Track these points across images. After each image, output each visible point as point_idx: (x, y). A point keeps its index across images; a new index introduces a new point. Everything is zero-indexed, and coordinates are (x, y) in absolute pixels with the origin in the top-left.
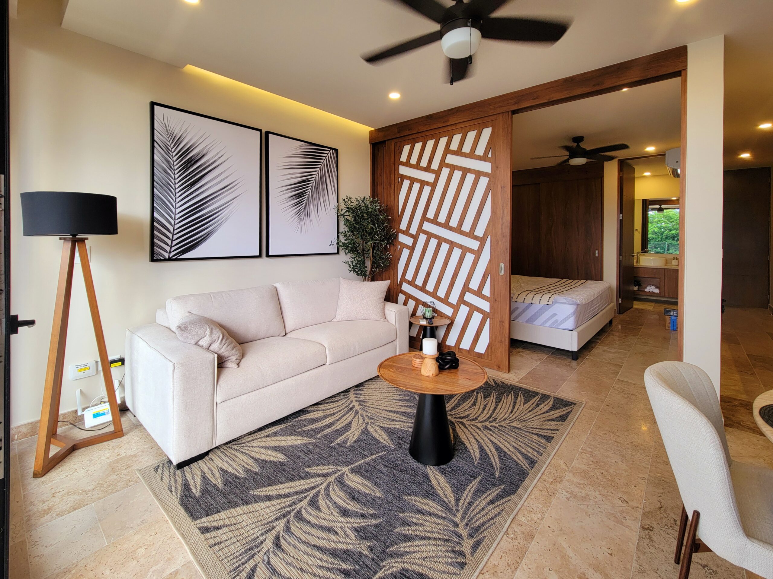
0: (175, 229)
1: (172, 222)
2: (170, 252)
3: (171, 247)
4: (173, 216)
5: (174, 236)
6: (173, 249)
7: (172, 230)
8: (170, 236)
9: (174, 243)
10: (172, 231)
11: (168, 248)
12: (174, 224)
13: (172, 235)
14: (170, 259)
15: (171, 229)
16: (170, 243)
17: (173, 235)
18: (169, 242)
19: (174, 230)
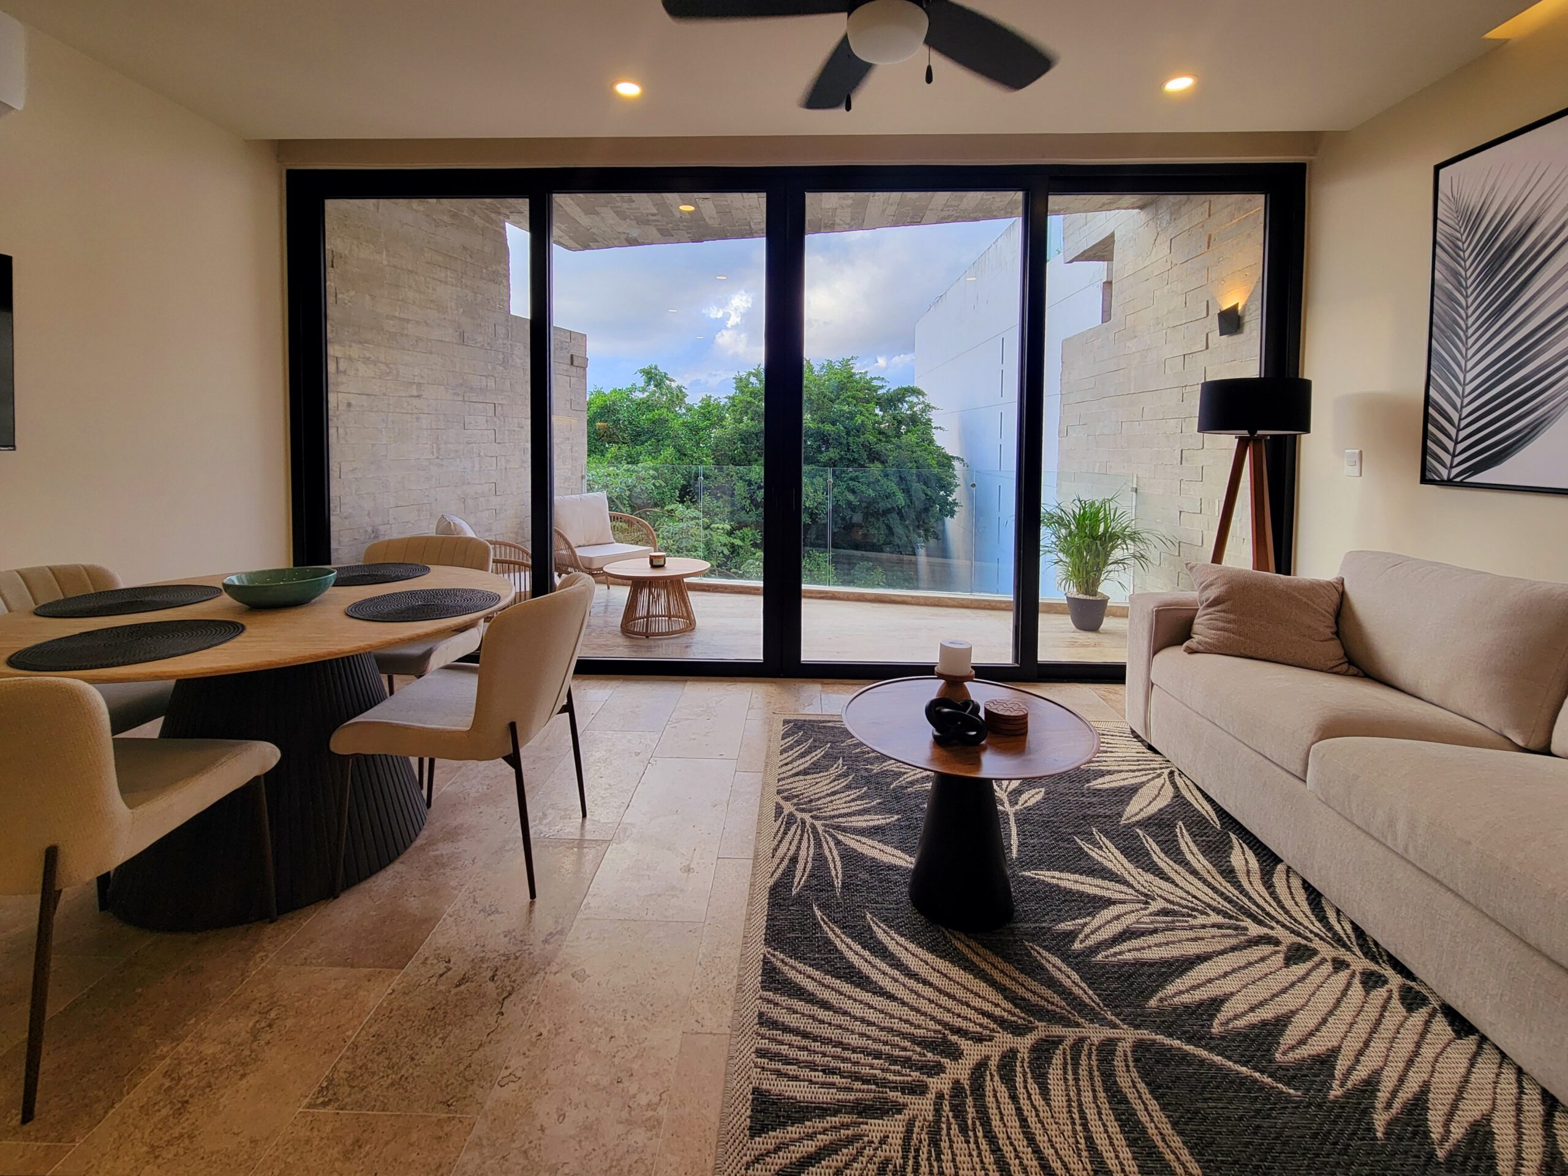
0: (1463, 416)
1: (1458, 402)
2: (1452, 467)
3: (1454, 456)
4: (1460, 389)
5: (1461, 432)
6: (1457, 460)
7: (1456, 419)
8: (1453, 432)
9: (1460, 447)
10: (1456, 422)
11: (1447, 458)
12: (1462, 407)
13: (1455, 431)
14: (1449, 483)
15: (1455, 417)
16: (1451, 448)
17: (1459, 430)
18: (1450, 445)
19: (1460, 419)
